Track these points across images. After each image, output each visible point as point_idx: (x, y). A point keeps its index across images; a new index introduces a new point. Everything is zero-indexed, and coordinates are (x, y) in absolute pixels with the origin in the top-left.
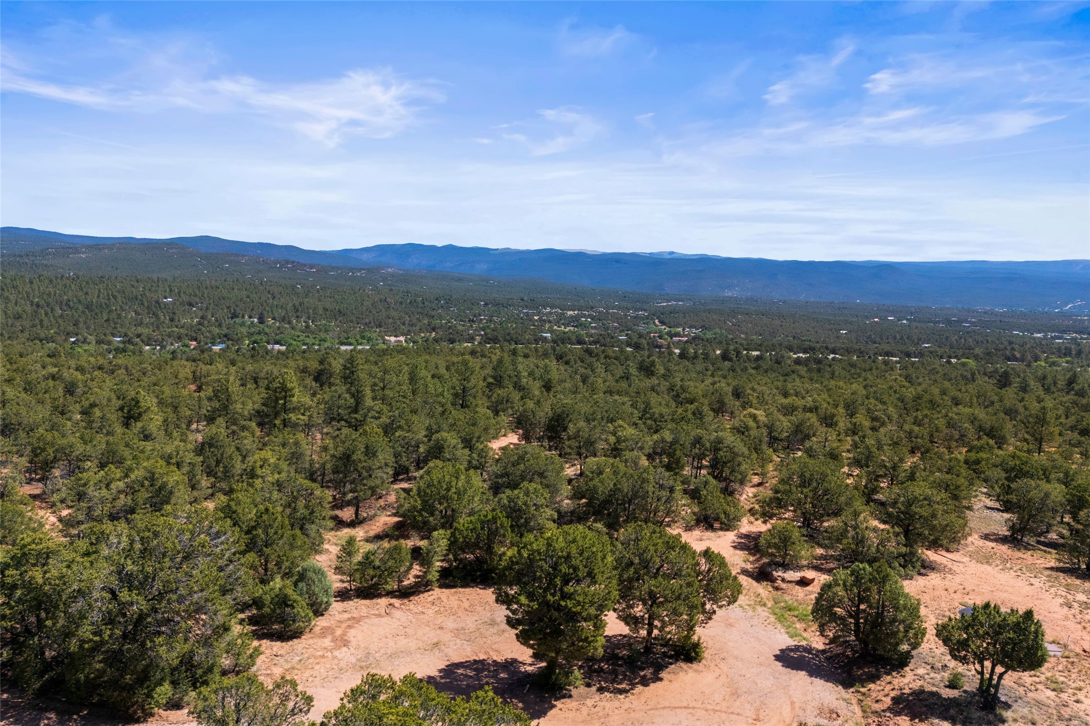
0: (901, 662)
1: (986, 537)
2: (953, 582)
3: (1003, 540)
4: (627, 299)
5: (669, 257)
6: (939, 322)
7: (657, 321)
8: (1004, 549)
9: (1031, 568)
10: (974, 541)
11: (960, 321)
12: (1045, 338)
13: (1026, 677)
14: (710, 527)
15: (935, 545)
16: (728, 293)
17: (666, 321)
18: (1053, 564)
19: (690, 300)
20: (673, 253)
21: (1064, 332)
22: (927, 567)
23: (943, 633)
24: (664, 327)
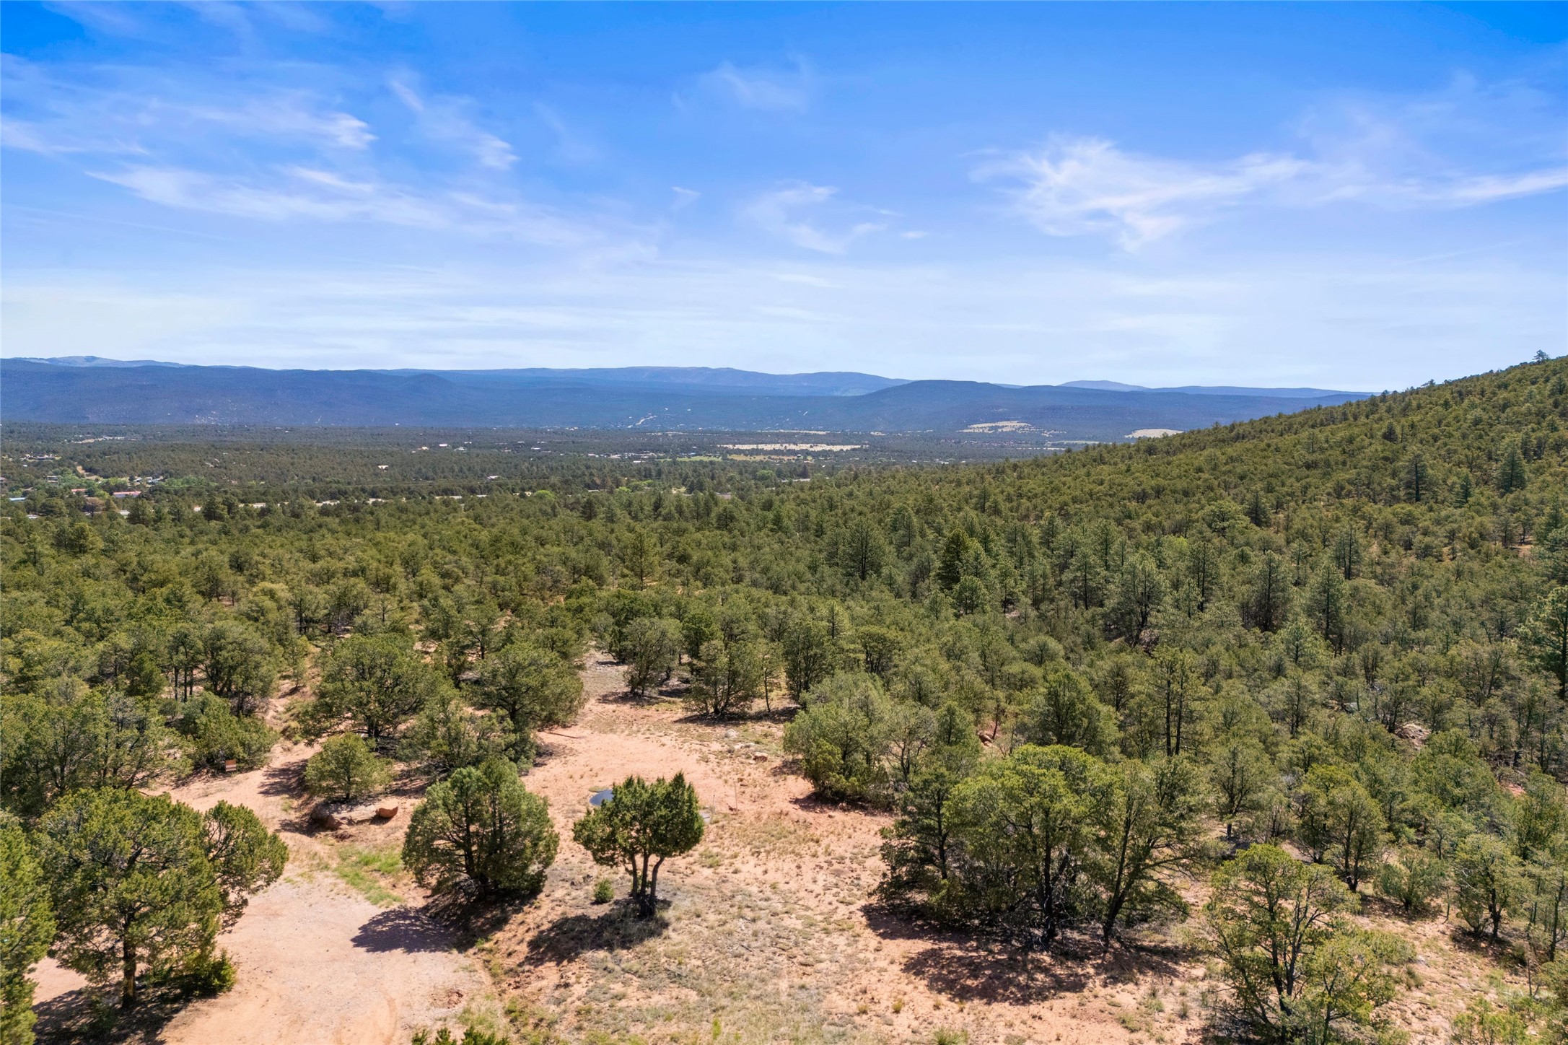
0: (534, 888)
1: (604, 699)
2: (576, 765)
3: (624, 699)
4: (15, 435)
5: (87, 365)
6: (504, 447)
7: (79, 469)
8: (626, 709)
9: (659, 725)
10: (592, 707)
11: (528, 445)
12: (622, 459)
13: (680, 861)
14: (221, 771)
15: (549, 722)
16: (200, 420)
17: (96, 467)
18: (681, 714)
19: (136, 432)
20: (93, 358)
21: (640, 451)
22: (544, 753)
23: (583, 835)
24: (94, 477)
